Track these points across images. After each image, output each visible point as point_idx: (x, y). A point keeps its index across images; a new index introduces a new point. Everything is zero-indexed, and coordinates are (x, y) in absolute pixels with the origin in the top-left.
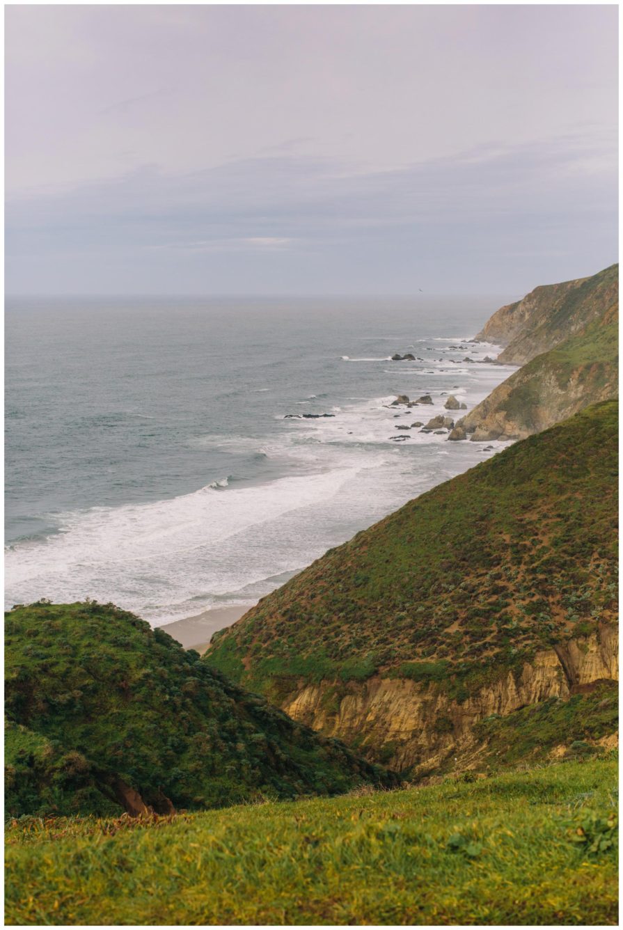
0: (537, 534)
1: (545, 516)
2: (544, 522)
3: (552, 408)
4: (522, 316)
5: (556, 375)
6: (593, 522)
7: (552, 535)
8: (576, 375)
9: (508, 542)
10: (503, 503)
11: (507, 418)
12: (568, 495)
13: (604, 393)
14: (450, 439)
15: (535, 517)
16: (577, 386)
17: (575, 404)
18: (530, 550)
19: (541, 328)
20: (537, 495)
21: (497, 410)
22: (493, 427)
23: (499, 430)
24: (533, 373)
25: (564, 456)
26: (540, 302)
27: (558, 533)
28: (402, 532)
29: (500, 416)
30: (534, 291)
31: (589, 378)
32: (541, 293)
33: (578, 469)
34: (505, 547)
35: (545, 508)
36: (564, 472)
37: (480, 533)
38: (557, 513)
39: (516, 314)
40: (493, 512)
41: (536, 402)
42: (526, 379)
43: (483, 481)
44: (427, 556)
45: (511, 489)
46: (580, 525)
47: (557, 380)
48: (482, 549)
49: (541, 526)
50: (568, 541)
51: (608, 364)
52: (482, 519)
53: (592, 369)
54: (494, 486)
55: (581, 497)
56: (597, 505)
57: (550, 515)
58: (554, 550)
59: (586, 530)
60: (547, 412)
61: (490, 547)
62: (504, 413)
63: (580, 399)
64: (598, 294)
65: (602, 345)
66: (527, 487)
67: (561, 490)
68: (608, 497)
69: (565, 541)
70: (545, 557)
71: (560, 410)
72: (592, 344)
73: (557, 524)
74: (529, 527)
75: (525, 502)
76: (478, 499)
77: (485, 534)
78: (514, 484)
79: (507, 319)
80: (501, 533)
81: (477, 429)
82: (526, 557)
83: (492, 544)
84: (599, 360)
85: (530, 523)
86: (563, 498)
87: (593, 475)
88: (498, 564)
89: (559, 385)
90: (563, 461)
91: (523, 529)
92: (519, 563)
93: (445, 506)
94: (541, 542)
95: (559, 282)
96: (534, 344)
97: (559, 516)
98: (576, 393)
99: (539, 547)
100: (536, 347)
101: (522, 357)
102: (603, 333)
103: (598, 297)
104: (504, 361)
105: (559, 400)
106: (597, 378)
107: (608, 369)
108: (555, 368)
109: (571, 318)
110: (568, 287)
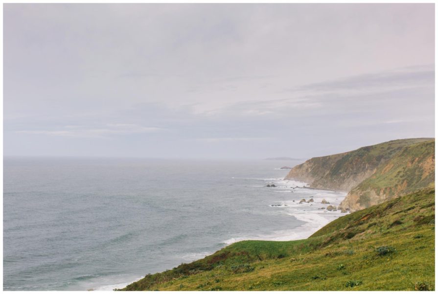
3: (375, 202)
4: (307, 170)
5: (375, 191)
8: (382, 191)
16: (383, 195)
19: (327, 175)
21: (357, 203)
22: (356, 208)
24: (365, 191)
26: (315, 164)
30: (312, 159)
39: (304, 169)
41: (369, 200)
42: (363, 193)
47: (376, 193)
53: (388, 189)
65: (388, 181)
79: (299, 171)
84: (390, 186)
98: (383, 197)
100: (327, 182)
101: (321, 186)
102: (386, 177)
103: (351, 163)
104: (313, 187)
105: (378, 199)
106: (390, 192)
107: (393, 189)
108: (374, 188)
109: (340, 171)
110: (328, 158)
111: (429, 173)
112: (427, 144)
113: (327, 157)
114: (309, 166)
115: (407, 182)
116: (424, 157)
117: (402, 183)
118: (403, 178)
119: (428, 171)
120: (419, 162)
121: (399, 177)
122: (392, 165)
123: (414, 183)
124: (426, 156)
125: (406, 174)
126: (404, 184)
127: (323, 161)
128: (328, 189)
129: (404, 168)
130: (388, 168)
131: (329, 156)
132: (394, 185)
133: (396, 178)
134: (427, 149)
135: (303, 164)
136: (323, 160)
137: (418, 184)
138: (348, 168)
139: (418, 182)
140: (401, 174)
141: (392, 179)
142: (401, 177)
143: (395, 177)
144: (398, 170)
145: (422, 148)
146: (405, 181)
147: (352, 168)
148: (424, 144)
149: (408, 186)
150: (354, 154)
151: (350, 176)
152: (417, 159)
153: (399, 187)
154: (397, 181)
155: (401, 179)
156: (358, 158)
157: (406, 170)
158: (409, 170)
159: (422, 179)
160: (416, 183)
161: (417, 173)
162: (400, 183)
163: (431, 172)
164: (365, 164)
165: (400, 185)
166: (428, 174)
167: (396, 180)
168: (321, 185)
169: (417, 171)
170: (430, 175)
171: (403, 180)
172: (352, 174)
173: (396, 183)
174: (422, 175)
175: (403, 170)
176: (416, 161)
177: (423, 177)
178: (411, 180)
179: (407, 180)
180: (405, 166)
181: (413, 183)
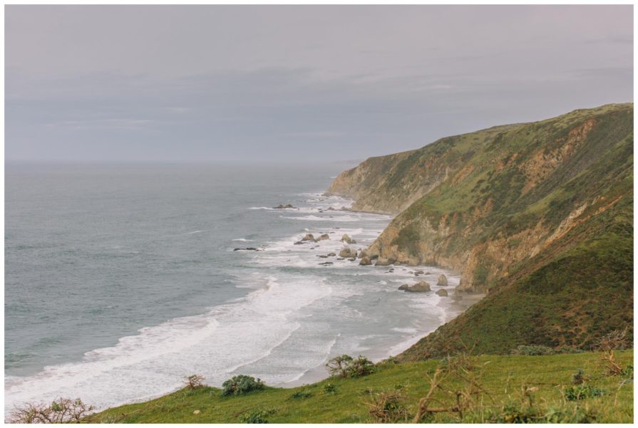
0: (577, 325)
1: (578, 314)
2: (579, 317)
3: (429, 243)
4: (359, 178)
5: (430, 220)
6: (610, 317)
7: (586, 326)
8: (444, 220)
9: (560, 330)
10: (549, 305)
11: (399, 249)
12: (589, 300)
13: (466, 232)
14: (361, 264)
15: (572, 314)
16: (445, 228)
17: (446, 240)
18: (575, 335)
19: (381, 187)
20: (569, 300)
21: (392, 244)
22: (390, 256)
23: (395, 258)
24: (412, 219)
25: (579, 275)
26: (372, 168)
27: (589, 324)
28: (480, 326)
29: (394, 248)
30: (367, 160)
31: (453, 222)
32: (371, 162)
33: (591, 283)
34: (559, 334)
35: (577, 308)
36: (582, 286)
37: (537, 325)
38: (586, 311)
39: (355, 176)
40: (542, 312)
41: (417, 238)
42: (407, 223)
43: (528, 292)
44: (504, 341)
45: (549, 297)
46: (602, 319)
47: (431, 223)
48: (543, 336)
49: (578, 319)
50: (597, 329)
51: (465, 213)
52: (537, 316)
53: (455, 216)
54: (537, 294)
55: (597, 301)
56: (609, 306)
57: (581, 313)
58: (590, 335)
59: (606, 322)
60: (426, 245)
61: (549, 334)
62: (397, 246)
63: (449, 237)
64: (420, 163)
65: (458, 200)
66: (560, 295)
67: (584, 297)
68: (615, 301)
69: (595, 329)
70: (586, 340)
71: (435, 244)
72: (449, 199)
73: (588, 319)
74: (571, 321)
75: (563, 305)
76: (529, 303)
77: (542, 326)
78: (552, 293)
79: (348, 180)
80: (553, 325)
81: (379, 257)
82: (574, 340)
83: (551, 332)
84: (459, 210)
85: (571, 318)
86: (586, 302)
87: (601, 287)
88: (558, 345)
89: (433, 227)
90: (580, 279)
91: (567, 322)
92: (571, 344)
93: (506, 309)
94: (581, 330)
95: (384, 155)
96: (378, 198)
97: (587, 313)
98: (445, 232)
99: (580, 333)
100: (380, 200)
101: (370, 207)
102: (456, 192)
103: (420, 166)
104: (356, 209)
105: (434, 237)
106: (458, 222)
107: (465, 215)
108: (428, 215)
109: (403, 180)
110: (392, 158)
111: (536, 182)
112: (539, 127)
113: (392, 155)
114: (363, 171)
115: (492, 201)
116: (529, 152)
117: (484, 204)
118: (486, 194)
119: (534, 180)
120: (519, 161)
121: (478, 193)
122: (472, 168)
123: (507, 203)
124: (533, 150)
125: (493, 185)
126: (486, 205)
127: (386, 163)
128: (380, 211)
129: (489, 174)
130: (464, 173)
131: (395, 155)
132: (468, 207)
133: (473, 194)
134: (536, 137)
135: (355, 168)
136: (384, 161)
137: (512, 205)
138: (415, 175)
139: (514, 201)
140: (483, 186)
141: (466, 196)
142: (483, 191)
143: (472, 191)
144: (479, 178)
145: (528, 134)
146: (490, 200)
147: (424, 175)
148: (533, 125)
149: (494, 210)
150: (429, 150)
151: (418, 189)
152: (515, 155)
153: (477, 212)
154: (475, 199)
155: (482, 195)
156: (435, 157)
157: (493, 177)
158: (499, 177)
159: (522, 195)
160: (511, 203)
161: (513, 184)
162: (480, 203)
163: (540, 182)
164: (444, 167)
165: (479, 208)
166: (533, 185)
167: (473, 197)
168: (369, 205)
169: (513, 179)
170: (538, 187)
171: (486, 199)
172: (421, 185)
173: (472, 203)
174: (522, 186)
175: (488, 177)
176: (513, 159)
177: (525, 192)
178: (501, 197)
179: (494, 197)
180: (492, 170)
181: (504, 203)
